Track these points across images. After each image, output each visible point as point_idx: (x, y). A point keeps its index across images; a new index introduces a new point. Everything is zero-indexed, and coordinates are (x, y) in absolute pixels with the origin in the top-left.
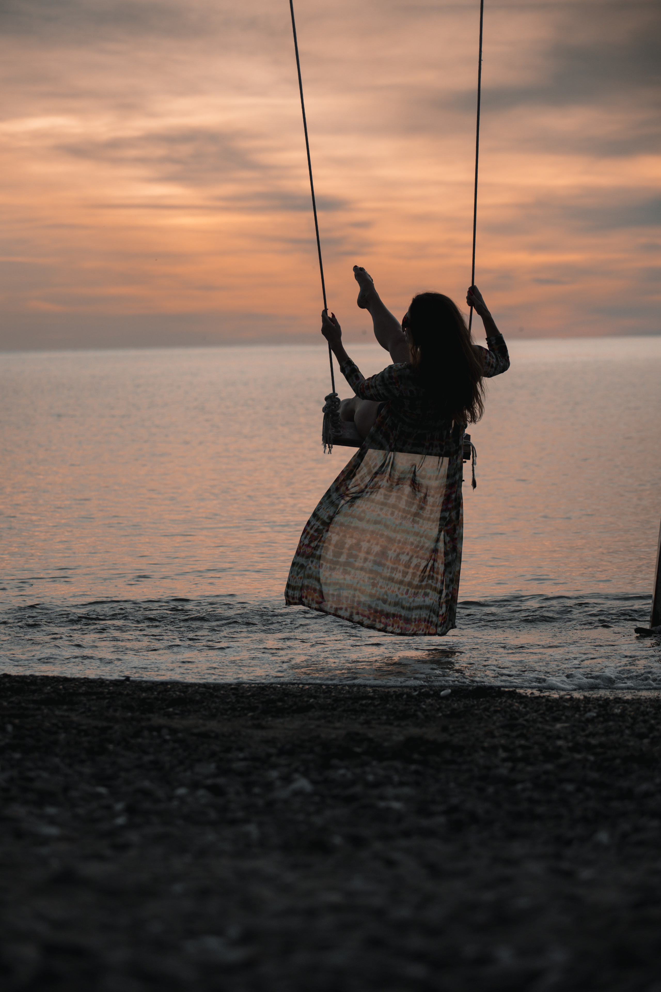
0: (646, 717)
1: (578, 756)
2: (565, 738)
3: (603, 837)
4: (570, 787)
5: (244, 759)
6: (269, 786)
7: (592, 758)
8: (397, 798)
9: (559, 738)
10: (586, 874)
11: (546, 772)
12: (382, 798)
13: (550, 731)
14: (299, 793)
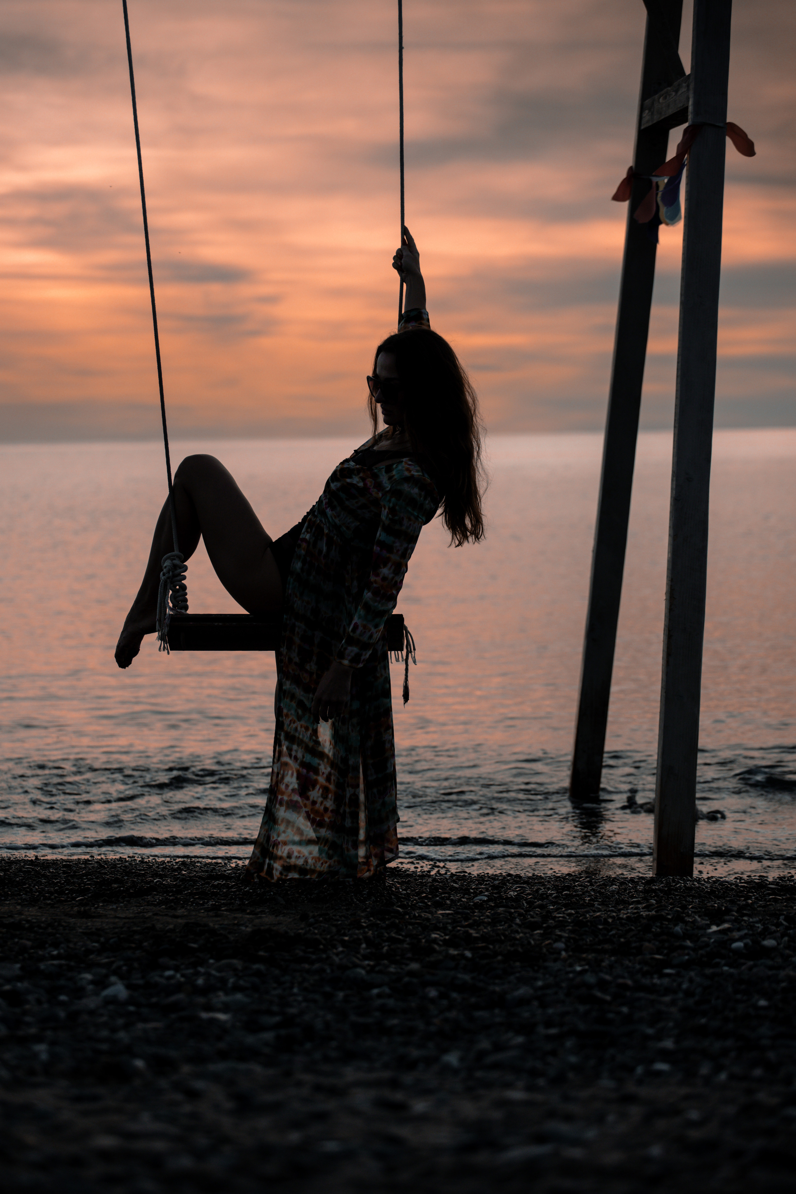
0: (545, 902)
1: (453, 952)
2: (444, 929)
3: (452, 1058)
4: (433, 993)
5: (58, 957)
6: (79, 992)
7: (468, 954)
8: (225, 1008)
9: (436, 928)
10: (420, 1106)
11: (411, 974)
12: (209, 1008)
13: (428, 919)
14: (112, 1001)
